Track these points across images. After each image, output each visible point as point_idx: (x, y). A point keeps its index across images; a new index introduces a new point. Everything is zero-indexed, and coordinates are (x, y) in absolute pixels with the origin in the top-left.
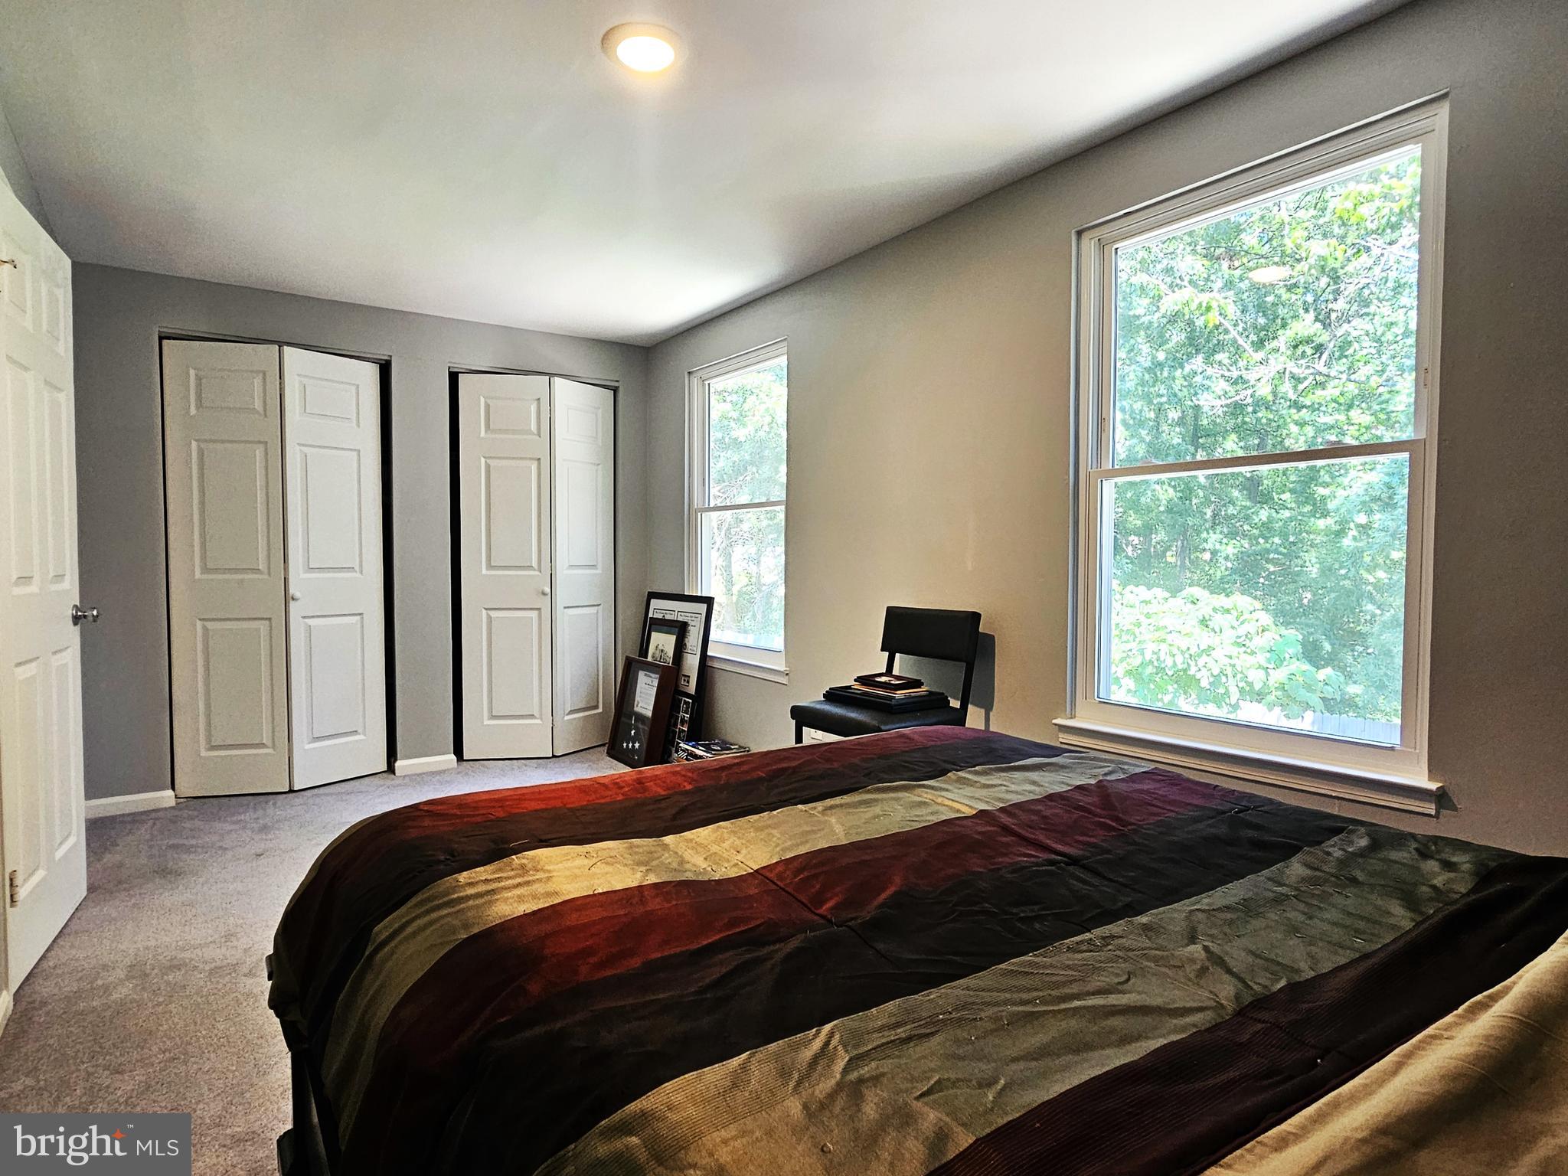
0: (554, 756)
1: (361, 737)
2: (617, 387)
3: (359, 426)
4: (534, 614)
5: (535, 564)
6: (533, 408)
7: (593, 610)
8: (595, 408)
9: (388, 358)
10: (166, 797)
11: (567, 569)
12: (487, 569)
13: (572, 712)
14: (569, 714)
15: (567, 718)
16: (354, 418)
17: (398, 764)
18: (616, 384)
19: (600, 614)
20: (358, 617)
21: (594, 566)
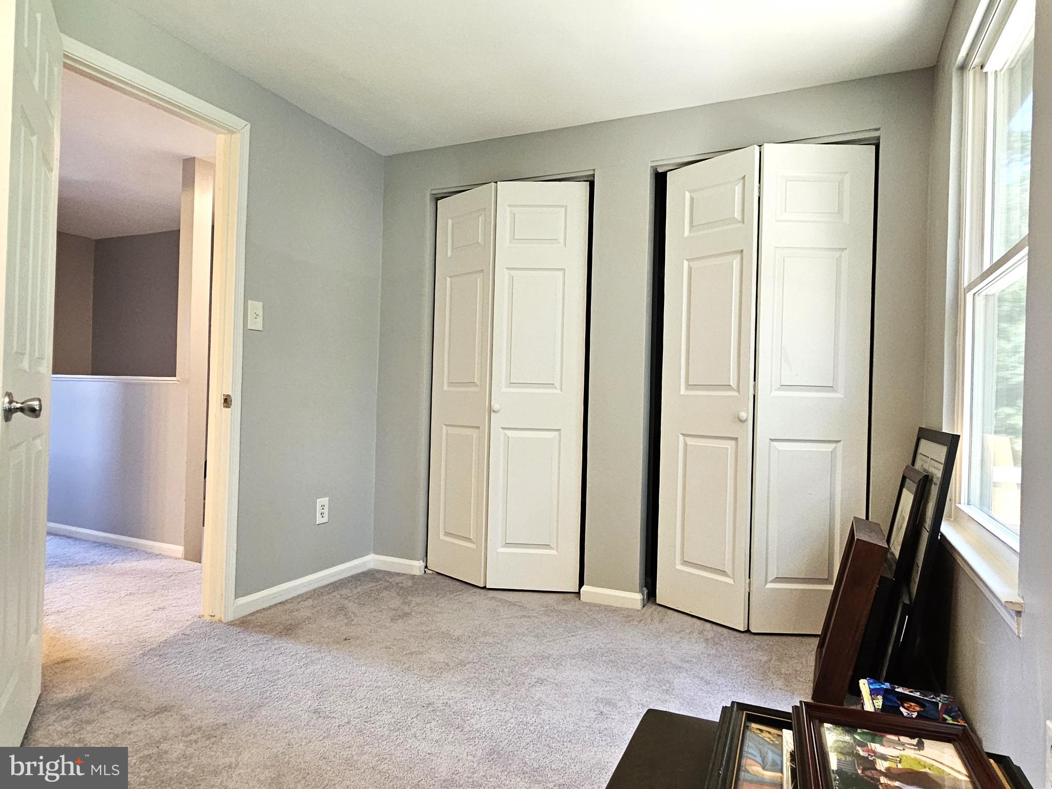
0: (748, 631)
1: (554, 552)
2: (878, 138)
3: (565, 245)
4: (730, 445)
5: (733, 383)
6: (738, 189)
7: (829, 447)
8: (841, 173)
9: (591, 173)
10: (416, 567)
11: (778, 389)
12: (686, 389)
13: (778, 580)
14: (774, 581)
15: (769, 586)
16: (562, 241)
17: (584, 588)
18: (876, 134)
19: (839, 453)
20: (556, 433)
21: (831, 388)
